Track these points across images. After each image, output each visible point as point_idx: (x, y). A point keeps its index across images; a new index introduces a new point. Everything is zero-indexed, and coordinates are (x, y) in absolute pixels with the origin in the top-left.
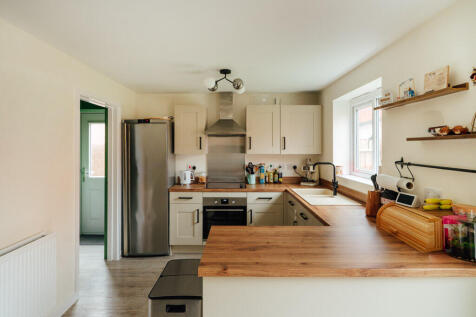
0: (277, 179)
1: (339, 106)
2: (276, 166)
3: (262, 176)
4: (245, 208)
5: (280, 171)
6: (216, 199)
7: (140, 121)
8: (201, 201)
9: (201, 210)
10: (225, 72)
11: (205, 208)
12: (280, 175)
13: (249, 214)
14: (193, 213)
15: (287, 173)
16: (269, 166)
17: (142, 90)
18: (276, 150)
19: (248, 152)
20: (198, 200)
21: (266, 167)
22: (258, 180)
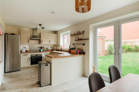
0: (47, 50)
1: (61, 35)
2: (47, 47)
3: (44, 49)
4: (42, 56)
5: (48, 48)
6: (34, 55)
7: (12, 34)
8: (30, 55)
9: (30, 58)
10: (40, 25)
11: (31, 57)
12: (48, 49)
13: (42, 58)
14: (28, 59)
15: (50, 49)
16: (46, 47)
17: (7, 25)
18: (48, 43)
19: (41, 43)
20: (29, 55)
21: (45, 47)
22: (43, 50)
